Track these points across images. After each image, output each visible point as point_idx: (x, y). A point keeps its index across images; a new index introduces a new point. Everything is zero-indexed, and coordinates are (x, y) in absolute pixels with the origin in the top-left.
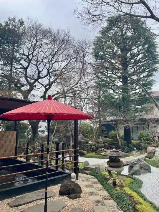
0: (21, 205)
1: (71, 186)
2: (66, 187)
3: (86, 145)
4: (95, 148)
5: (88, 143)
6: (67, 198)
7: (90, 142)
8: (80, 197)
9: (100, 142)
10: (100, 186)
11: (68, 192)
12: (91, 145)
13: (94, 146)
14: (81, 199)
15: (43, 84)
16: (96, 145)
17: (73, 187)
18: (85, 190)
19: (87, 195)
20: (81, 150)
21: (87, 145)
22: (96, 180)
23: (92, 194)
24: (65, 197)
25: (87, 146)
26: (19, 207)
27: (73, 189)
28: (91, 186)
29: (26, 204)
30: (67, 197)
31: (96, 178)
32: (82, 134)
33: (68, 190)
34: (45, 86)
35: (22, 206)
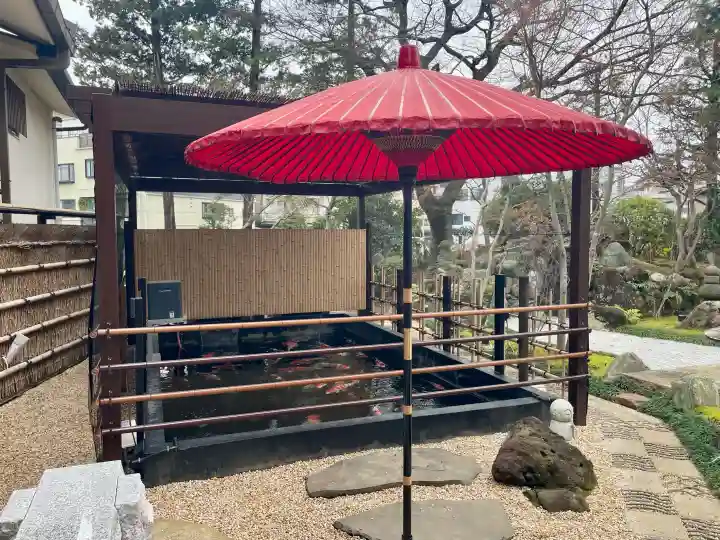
0: (343, 494)
1: (543, 454)
2: (520, 454)
3: (635, 286)
4: (679, 298)
5: (645, 277)
6: (524, 499)
7: (656, 276)
8: (582, 507)
9: (707, 279)
10: (687, 469)
11: (528, 475)
12: (663, 288)
13: (674, 290)
14: (586, 515)
15: (464, 54)
16: (686, 290)
17: (552, 458)
18: (613, 479)
19: (620, 502)
20: (611, 303)
21: (640, 285)
22: (670, 439)
23: (643, 500)
24: (517, 494)
25: (640, 289)
26: (336, 500)
27: (553, 470)
28: (642, 464)
29: (363, 491)
30: (525, 494)
31: (674, 429)
32: (622, 244)
33: (530, 470)
34: (471, 61)
35: (348, 499)
